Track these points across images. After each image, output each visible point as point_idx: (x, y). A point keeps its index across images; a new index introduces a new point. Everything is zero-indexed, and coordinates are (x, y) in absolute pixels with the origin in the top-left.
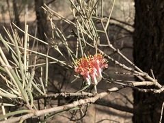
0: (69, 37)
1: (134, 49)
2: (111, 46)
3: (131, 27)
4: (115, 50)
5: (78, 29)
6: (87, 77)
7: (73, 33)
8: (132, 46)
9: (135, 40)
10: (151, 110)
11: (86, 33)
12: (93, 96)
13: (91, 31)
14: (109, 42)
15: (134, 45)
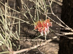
0: (31, 9)
1: (62, 14)
2: (53, 14)
3: (61, 3)
4: (55, 16)
5: (36, 4)
6: (41, 32)
7: (33, 7)
8: (61, 13)
9: (62, 9)
10: (68, 42)
11: (40, 7)
12: (44, 42)
13: (43, 6)
14: (52, 12)
15: (62, 12)
